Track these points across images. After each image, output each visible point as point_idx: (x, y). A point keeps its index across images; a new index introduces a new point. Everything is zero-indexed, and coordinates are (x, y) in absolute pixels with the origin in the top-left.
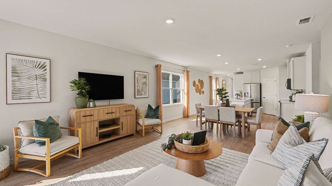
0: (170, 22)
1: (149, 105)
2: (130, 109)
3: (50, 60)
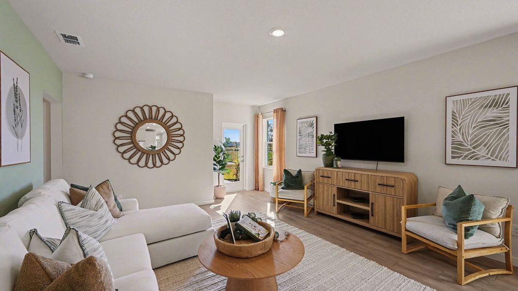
0: (278, 33)
1: (459, 186)
2: (393, 185)
3: (317, 117)
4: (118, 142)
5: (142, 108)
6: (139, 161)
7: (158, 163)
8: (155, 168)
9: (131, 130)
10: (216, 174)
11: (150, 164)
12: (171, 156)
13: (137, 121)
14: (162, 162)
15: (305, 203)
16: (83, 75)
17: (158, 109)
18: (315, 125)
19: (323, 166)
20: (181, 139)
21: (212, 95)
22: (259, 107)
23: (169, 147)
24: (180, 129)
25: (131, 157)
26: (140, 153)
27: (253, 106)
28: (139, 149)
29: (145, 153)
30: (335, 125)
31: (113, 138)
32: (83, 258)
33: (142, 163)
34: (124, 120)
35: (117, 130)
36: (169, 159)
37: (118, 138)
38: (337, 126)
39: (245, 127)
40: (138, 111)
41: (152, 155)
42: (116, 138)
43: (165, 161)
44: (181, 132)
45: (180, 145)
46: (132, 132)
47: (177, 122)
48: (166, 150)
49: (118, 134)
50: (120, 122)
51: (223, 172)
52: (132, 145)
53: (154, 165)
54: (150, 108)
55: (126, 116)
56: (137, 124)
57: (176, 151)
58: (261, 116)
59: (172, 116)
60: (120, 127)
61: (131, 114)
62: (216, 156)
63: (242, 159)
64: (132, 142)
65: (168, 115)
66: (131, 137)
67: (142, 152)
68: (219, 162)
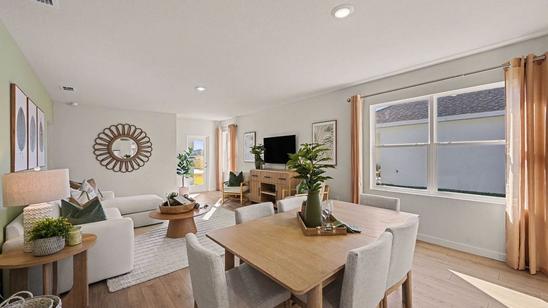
2: (285, 178)
3: (255, 133)
4: (98, 153)
5: (116, 127)
6: (114, 167)
7: (130, 169)
8: (127, 172)
9: (107, 144)
10: (180, 177)
11: (124, 169)
12: (141, 163)
13: (112, 136)
14: (133, 167)
15: (241, 195)
16: (71, 104)
17: (130, 127)
18: (254, 138)
19: (255, 168)
20: (149, 149)
21: (176, 114)
22: (220, 122)
23: (139, 156)
24: (148, 142)
25: (108, 164)
26: (115, 161)
27: (215, 122)
28: (114, 158)
29: (119, 161)
30: (264, 139)
31: (93, 150)
32: (87, 201)
33: (117, 168)
34: (102, 136)
35: (97, 144)
36: (139, 165)
37: (97, 150)
38: (265, 139)
39: (208, 138)
40: (113, 129)
41: (125, 162)
42: (96, 150)
43: (136, 166)
44: (149, 144)
45: (148, 154)
46: (108, 145)
47: (146, 136)
48: (137, 159)
49: (97, 147)
50: (99, 138)
51: (188, 176)
52: (109, 155)
53: (127, 170)
54: (123, 126)
55: (104, 133)
56: (113, 139)
57: (145, 159)
58: (220, 130)
59: (142, 132)
60: (99, 141)
61: (107, 132)
62: (180, 163)
63: (205, 165)
64: (109, 153)
65: (138, 131)
66: (108, 149)
67: (117, 160)
68: (183, 168)
